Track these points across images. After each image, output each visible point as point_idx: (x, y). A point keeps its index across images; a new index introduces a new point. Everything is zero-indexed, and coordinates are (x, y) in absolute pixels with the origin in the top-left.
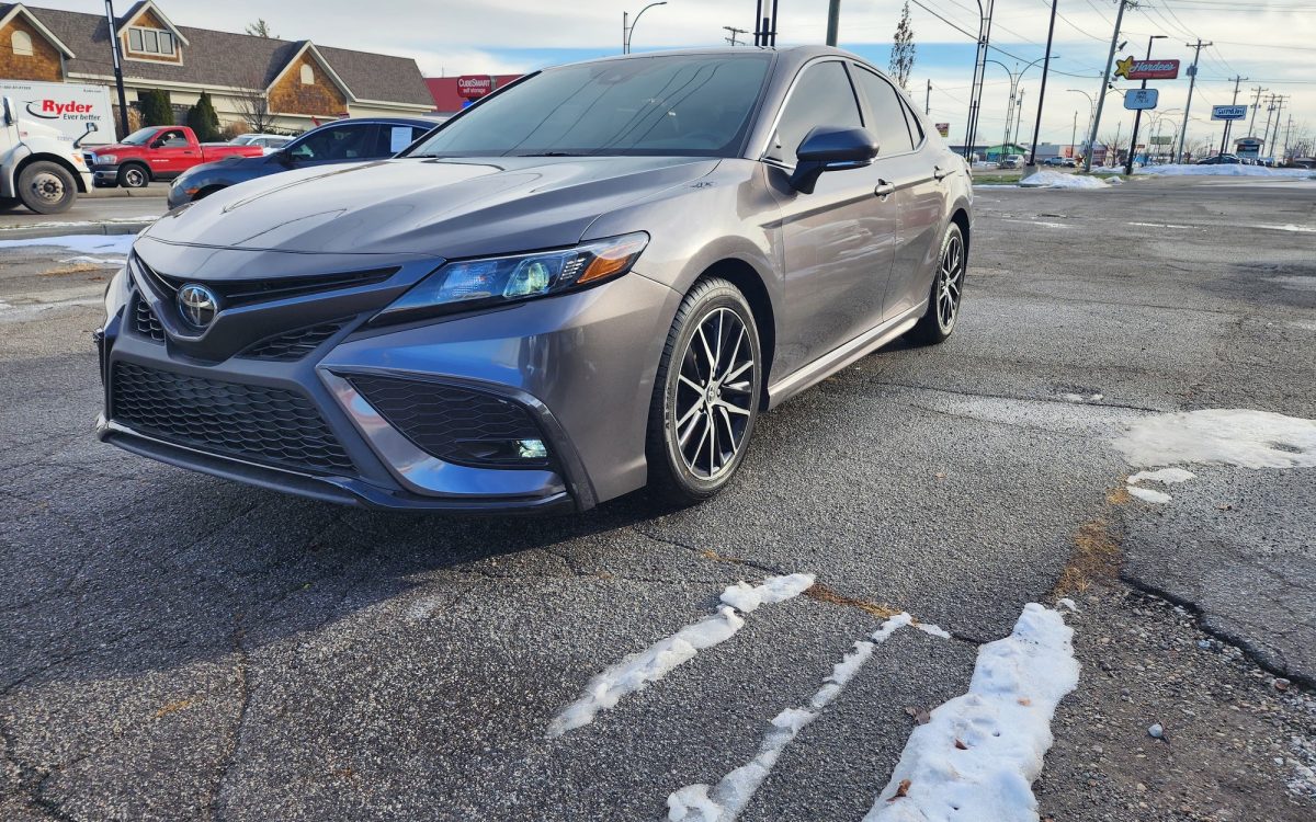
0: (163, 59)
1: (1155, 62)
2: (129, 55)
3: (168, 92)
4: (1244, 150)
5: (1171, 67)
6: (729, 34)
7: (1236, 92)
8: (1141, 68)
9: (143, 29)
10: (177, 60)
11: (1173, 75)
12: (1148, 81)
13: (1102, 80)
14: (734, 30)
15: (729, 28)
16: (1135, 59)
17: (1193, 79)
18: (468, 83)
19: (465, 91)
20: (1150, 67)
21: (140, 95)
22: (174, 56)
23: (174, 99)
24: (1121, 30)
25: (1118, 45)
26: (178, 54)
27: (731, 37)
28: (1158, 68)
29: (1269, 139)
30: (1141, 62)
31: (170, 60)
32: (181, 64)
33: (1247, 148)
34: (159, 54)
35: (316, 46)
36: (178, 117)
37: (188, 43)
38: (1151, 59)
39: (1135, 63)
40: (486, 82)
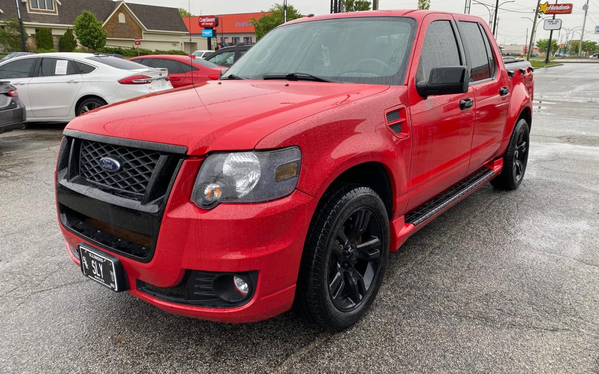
0: (48, 12)
1: (559, 5)
2: (31, 10)
3: (51, 28)
5: (568, 8)
8: (553, 8)
10: (55, 13)
11: (569, 12)
13: (535, 14)
16: (549, 4)
17: (586, 11)
18: (204, 20)
19: (203, 24)
20: (557, 8)
21: (37, 31)
22: (54, 10)
23: (54, 33)
26: (55, 10)
28: (561, 8)
30: (552, 5)
31: (51, 12)
32: (57, 14)
34: (47, 10)
35: (126, 3)
36: (56, 41)
37: (60, 4)
38: (558, 3)
39: (548, 6)
40: (213, 20)
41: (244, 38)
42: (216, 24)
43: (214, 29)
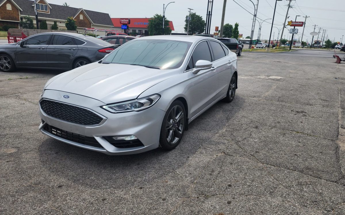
0: (45, 12)
1: (297, 22)
3: (46, 20)
4: (316, 44)
6: (189, 10)
7: (315, 29)
8: (294, 23)
9: (40, 4)
10: (48, 12)
12: (295, 27)
13: (283, 26)
14: (190, 9)
15: (189, 9)
17: (304, 26)
18: (123, 20)
19: (122, 22)
20: (296, 24)
22: (48, 11)
23: (47, 22)
24: (288, 13)
25: (287, 17)
26: (49, 11)
27: (189, 11)
28: (298, 24)
29: (322, 41)
30: (294, 22)
31: (47, 12)
33: (317, 43)
34: (44, 11)
35: (84, 10)
36: (49, 27)
37: (51, 8)
38: (296, 21)
39: (292, 22)
40: (128, 21)
41: (139, 30)
42: (129, 22)
43: (128, 25)
